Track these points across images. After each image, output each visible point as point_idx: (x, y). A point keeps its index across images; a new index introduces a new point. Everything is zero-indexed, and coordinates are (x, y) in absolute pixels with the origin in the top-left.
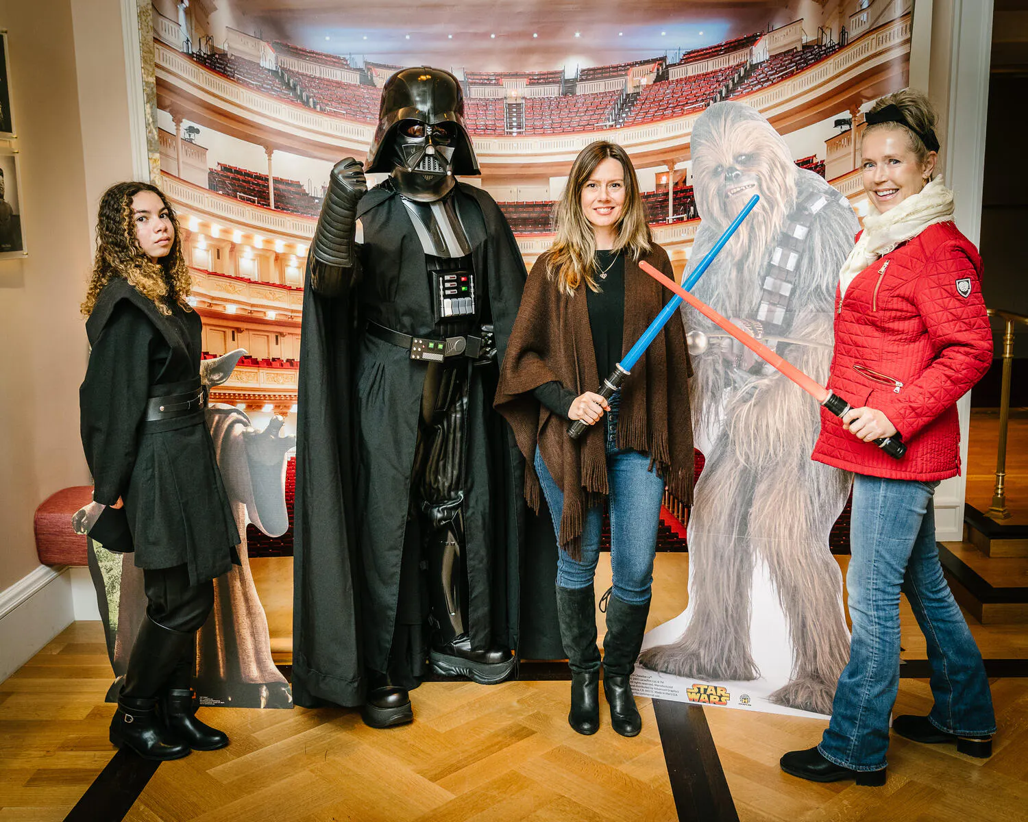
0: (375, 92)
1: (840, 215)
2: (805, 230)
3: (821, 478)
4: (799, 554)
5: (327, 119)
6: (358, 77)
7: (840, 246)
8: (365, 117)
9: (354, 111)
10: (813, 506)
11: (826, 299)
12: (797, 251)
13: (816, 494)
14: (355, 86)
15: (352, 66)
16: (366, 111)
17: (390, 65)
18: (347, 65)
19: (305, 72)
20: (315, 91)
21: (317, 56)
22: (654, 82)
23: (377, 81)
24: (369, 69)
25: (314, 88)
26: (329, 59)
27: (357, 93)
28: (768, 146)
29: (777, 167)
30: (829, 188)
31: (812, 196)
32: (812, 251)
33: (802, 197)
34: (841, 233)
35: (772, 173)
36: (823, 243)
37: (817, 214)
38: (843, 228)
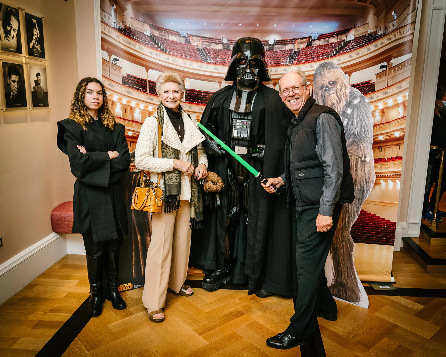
0: (191, 47)
1: (364, 105)
2: (351, 110)
3: (349, 206)
4: (339, 235)
5: (171, 57)
6: (184, 40)
7: (363, 117)
9: (182, 54)
10: (346, 217)
11: (357, 137)
12: (347, 118)
13: (347, 212)
14: (182, 43)
15: (182, 35)
17: (197, 35)
18: (180, 35)
19: (162, 37)
20: (166, 45)
21: (167, 31)
22: (306, 47)
23: (192, 42)
24: (189, 37)
25: (166, 44)
26: (172, 32)
27: (184, 47)
28: (341, 78)
29: (343, 86)
30: (361, 95)
31: (355, 98)
32: (353, 118)
33: (351, 98)
34: (364, 112)
35: (341, 88)
36: (357, 116)
37: (356, 104)
38: (365, 110)
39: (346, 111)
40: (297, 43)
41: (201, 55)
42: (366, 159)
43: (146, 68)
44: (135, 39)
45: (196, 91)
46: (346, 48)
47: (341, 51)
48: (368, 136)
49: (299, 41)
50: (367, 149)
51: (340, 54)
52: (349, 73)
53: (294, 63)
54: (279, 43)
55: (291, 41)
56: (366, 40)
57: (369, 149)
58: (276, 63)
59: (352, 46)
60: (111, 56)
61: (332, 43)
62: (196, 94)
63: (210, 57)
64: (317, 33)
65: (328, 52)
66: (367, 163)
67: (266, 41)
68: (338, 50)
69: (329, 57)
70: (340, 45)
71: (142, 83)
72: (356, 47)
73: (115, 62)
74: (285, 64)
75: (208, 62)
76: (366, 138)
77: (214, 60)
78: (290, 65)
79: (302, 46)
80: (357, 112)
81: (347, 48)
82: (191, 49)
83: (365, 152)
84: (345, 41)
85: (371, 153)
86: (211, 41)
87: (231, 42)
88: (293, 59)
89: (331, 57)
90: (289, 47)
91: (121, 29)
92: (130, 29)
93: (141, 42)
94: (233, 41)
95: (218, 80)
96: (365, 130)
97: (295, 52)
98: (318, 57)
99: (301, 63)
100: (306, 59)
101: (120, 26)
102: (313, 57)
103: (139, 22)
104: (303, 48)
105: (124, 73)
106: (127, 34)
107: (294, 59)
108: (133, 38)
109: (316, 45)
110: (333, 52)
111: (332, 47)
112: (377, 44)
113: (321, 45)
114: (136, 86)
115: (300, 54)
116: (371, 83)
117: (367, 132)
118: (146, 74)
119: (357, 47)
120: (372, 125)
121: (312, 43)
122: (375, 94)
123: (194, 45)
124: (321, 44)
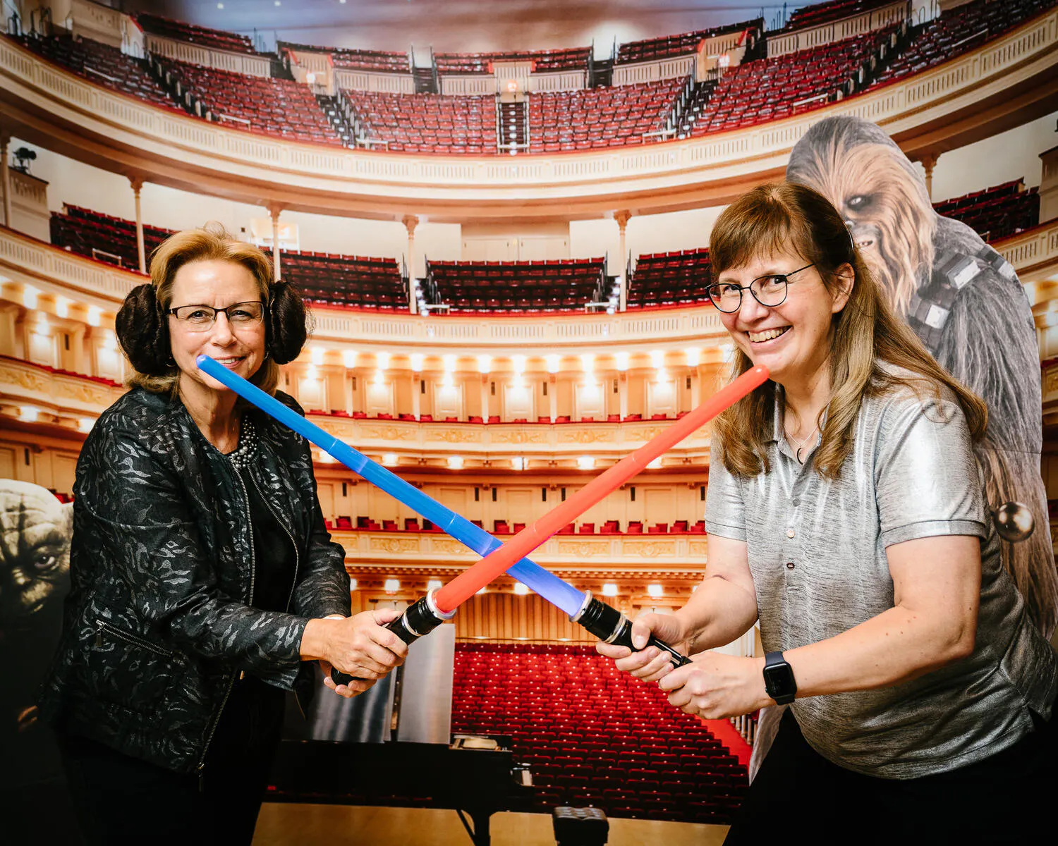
0: (294, 89)
1: (998, 290)
2: (944, 313)
5: (224, 133)
6: (268, 65)
7: (996, 341)
8: (280, 130)
9: (263, 121)
14: (262, 80)
15: (258, 49)
16: (281, 119)
17: (317, 44)
18: (251, 47)
19: (188, 60)
20: (203, 90)
21: (205, 35)
22: (743, 62)
23: (296, 71)
24: (284, 54)
25: (203, 84)
26: (223, 39)
27: (267, 92)
28: (896, 183)
29: (905, 213)
30: (985, 247)
31: (957, 261)
32: (954, 347)
33: (942, 262)
34: (1000, 321)
35: (899, 222)
36: (970, 335)
37: (964, 289)
38: (1004, 313)
39: (920, 318)
40: (703, 49)
41: (332, 118)
42: (1017, 518)
43: (132, 179)
44: (89, 73)
45: (320, 258)
46: (908, 55)
47: (888, 70)
48: (1021, 423)
49: (714, 40)
50: (1020, 473)
51: (885, 81)
52: (927, 158)
53: (696, 130)
54: (634, 54)
55: (680, 46)
56: (994, 17)
57: (1028, 474)
58: (625, 132)
59: (933, 45)
60: (9, 141)
61: (846, 43)
62: (323, 270)
63: (368, 124)
64: (785, 6)
65: (833, 77)
66: (1020, 536)
67: (580, 51)
68: (874, 65)
69: (838, 99)
70: (883, 46)
71: (121, 236)
72: (949, 50)
73: (22, 162)
74: (661, 136)
75: (362, 146)
76: (1012, 431)
77: (381, 137)
78: (682, 137)
79: (725, 61)
80: (971, 321)
81: (911, 57)
82: (296, 101)
83: (1011, 489)
84: (904, 27)
85: (1036, 494)
86: (369, 65)
87: (445, 62)
88: (689, 114)
89: (847, 97)
90: (674, 68)
91: (37, 37)
92: (67, 35)
93: (110, 82)
94: (452, 58)
95: (400, 212)
96: (1006, 394)
97: (697, 85)
98: (792, 100)
99: (722, 130)
100: (745, 111)
101: (33, 29)
102: (770, 100)
103: (98, 12)
104: (731, 69)
105: (56, 202)
106: (59, 56)
107: (696, 115)
108: (82, 70)
109: (784, 53)
110: (856, 77)
111: (848, 58)
112: (1041, 28)
113: (803, 52)
114: (101, 250)
115: (718, 92)
116: (1020, 190)
117: (1016, 405)
118: (134, 200)
119: (956, 48)
120: (1035, 374)
121: (765, 43)
122: (1041, 235)
123: (305, 86)
124: (803, 46)
